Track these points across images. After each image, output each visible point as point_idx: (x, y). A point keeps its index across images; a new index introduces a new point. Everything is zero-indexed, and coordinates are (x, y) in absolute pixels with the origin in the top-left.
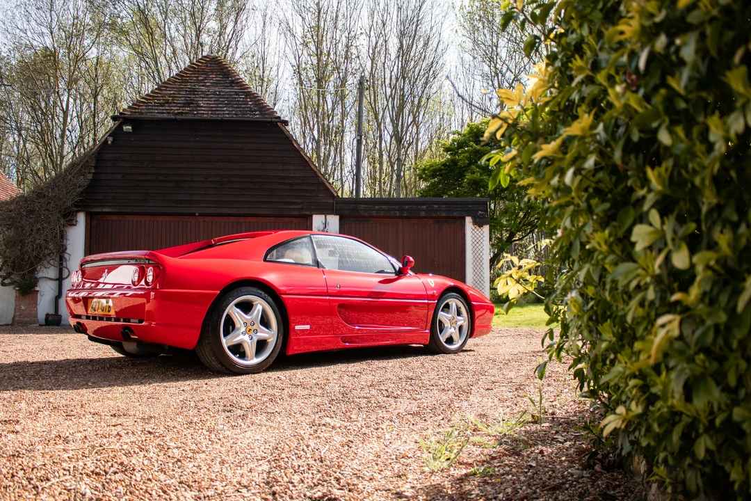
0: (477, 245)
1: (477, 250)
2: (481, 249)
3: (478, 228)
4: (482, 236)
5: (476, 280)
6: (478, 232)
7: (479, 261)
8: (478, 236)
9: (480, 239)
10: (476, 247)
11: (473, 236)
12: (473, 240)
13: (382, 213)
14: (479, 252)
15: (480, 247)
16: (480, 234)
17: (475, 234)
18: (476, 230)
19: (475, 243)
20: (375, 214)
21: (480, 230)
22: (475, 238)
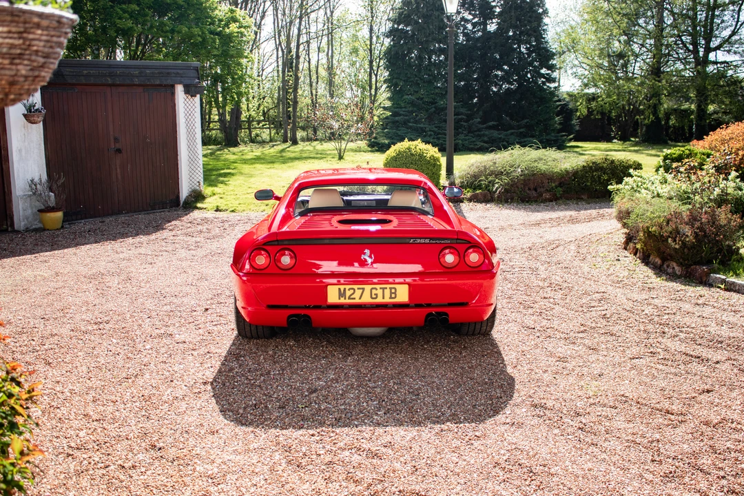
0: (190, 117)
1: (190, 122)
2: (194, 122)
3: (190, 97)
4: (194, 107)
5: (192, 157)
6: (190, 102)
7: (193, 136)
8: (190, 107)
9: (192, 110)
10: (188, 120)
11: (186, 107)
12: (186, 112)
13: (92, 81)
14: (192, 125)
15: (192, 120)
16: (192, 105)
17: (188, 105)
18: (187, 100)
19: (188, 115)
20: (84, 82)
21: (191, 100)
22: (188, 110)
